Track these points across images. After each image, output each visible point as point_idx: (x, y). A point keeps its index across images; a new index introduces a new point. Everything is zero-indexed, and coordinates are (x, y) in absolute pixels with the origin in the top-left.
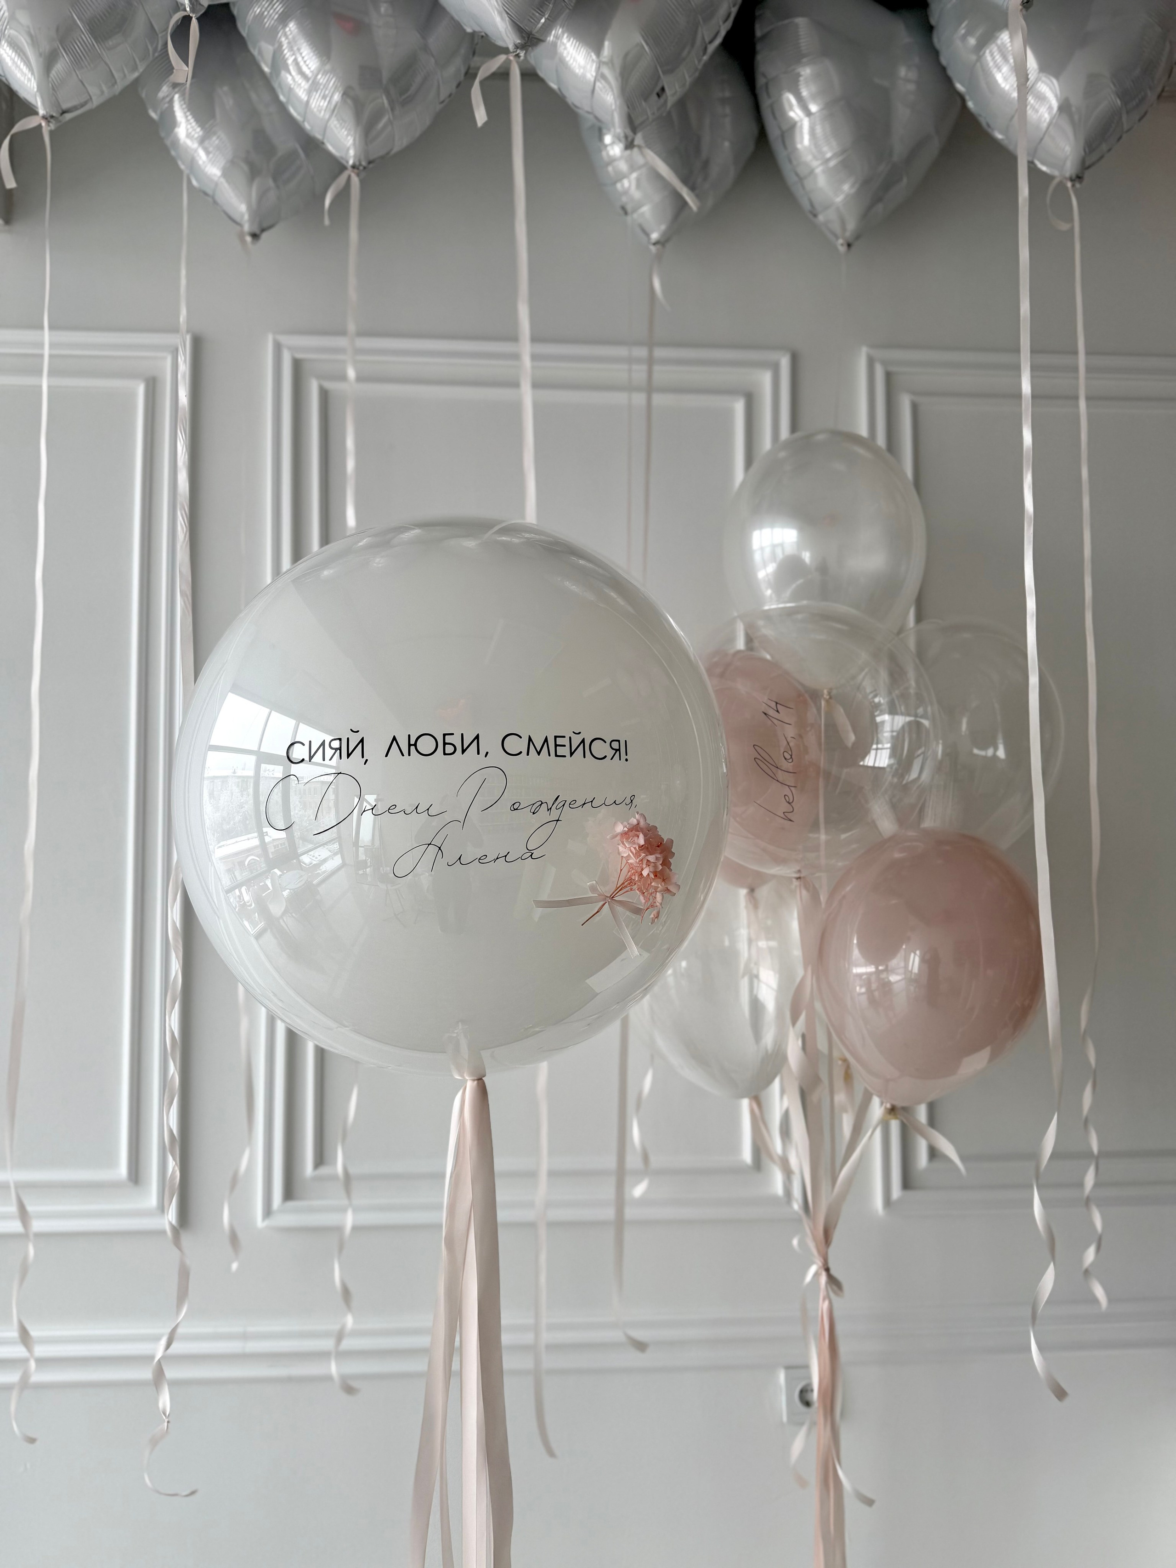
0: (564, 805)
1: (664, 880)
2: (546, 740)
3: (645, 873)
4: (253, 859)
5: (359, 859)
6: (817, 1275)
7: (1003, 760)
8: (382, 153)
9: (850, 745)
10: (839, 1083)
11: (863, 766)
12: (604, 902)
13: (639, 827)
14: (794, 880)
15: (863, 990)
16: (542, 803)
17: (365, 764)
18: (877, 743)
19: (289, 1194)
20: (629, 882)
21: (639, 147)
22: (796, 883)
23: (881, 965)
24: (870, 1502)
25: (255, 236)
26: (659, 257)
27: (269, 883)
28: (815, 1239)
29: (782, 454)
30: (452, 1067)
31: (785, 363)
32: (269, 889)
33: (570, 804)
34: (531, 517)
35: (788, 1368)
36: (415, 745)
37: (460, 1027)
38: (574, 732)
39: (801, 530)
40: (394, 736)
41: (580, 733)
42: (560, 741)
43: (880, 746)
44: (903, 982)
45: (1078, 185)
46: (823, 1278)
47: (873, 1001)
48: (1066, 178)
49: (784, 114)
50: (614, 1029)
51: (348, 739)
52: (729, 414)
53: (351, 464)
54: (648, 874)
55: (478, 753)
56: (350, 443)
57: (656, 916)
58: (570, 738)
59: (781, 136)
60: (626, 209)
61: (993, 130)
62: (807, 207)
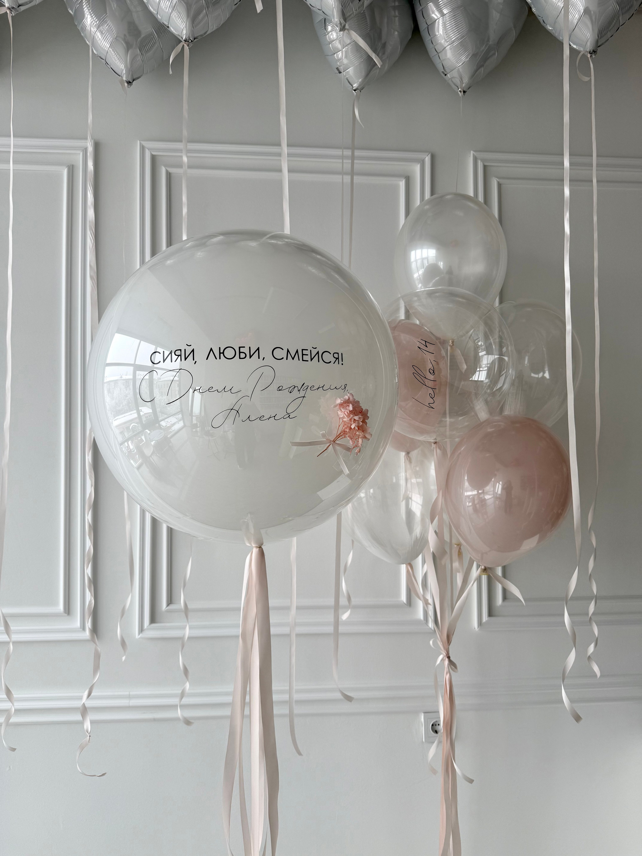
0: (307, 388)
1: (363, 431)
2: (297, 351)
3: (353, 427)
5: (193, 423)
6: (443, 660)
7: (548, 379)
8: (202, 33)
9: (464, 371)
10: (455, 556)
11: (472, 380)
12: (330, 444)
13: (350, 401)
14: (433, 444)
15: (470, 504)
16: (295, 387)
17: (195, 364)
18: (480, 368)
19: (153, 620)
20: (344, 432)
21: (348, 30)
22: (434, 446)
23: (480, 490)
24: (471, 781)
25: (129, 83)
26: (358, 97)
28: (442, 641)
29: (427, 207)
30: (245, 538)
31: (428, 160)
33: (311, 388)
34: (287, 231)
35: (425, 713)
36: (223, 353)
37: (249, 516)
38: (312, 347)
39: (438, 249)
40: (211, 348)
41: (316, 348)
42: (305, 352)
43: (481, 369)
44: (493, 499)
45: (594, 56)
46: (447, 662)
47: (475, 510)
48: (587, 52)
49: (429, 15)
50: (334, 519)
51: (185, 350)
52: (397, 188)
53: (185, 211)
54: (354, 427)
55: (259, 358)
56: (184, 199)
57: (358, 451)
58: (311, 350)
59: (427, 28)
60: (340, 69)
61: (546, 25)
62: (441, 69)
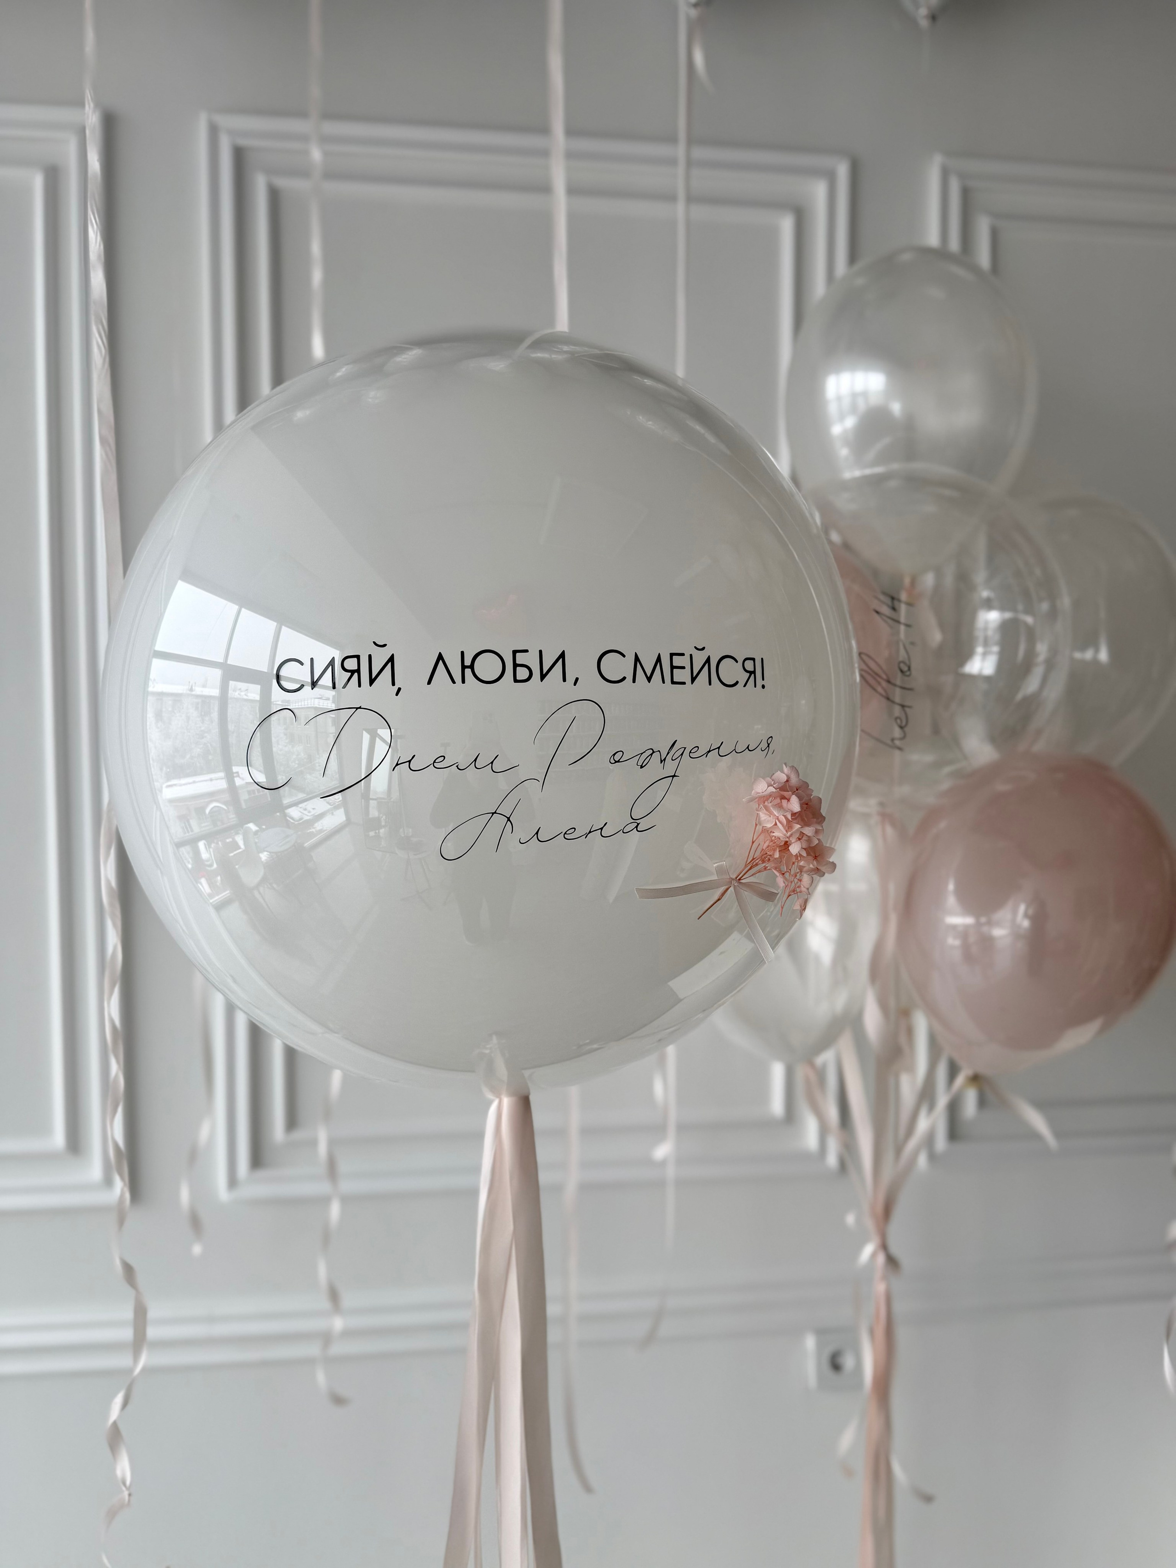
0: (682, 754)
1: (816, 858)
2: (659, 660)
3: (795, 849)
4: (218, 807)
5: (371, 816)
6: (874, 1255)
12: (728, 886)
13: (789, 786)
15: (958, 943)
16: (654, 752)
17: (397, 694)
20: (765, 858)
23: (983, 916)
24: (929, 1499)
27: (239, 839)
28: (873, 1216)
31: (843, 171)
32: (240, 848)
33: (690, 752)
34: (563, 324)
36: (472, 667)
38: (695, 648)
39: (890, 375)
40: (440, 654)
42: (677, 661)
44: (1008, 938)
46: (880, 1256)
47: (969, 956)
51: (370, 656)
52: (773, 233)
53: (317, 275)
54: (799, 851)
55: (564, 680)
56: (316, 248)
57: (802, 906)
58: (691, 655)
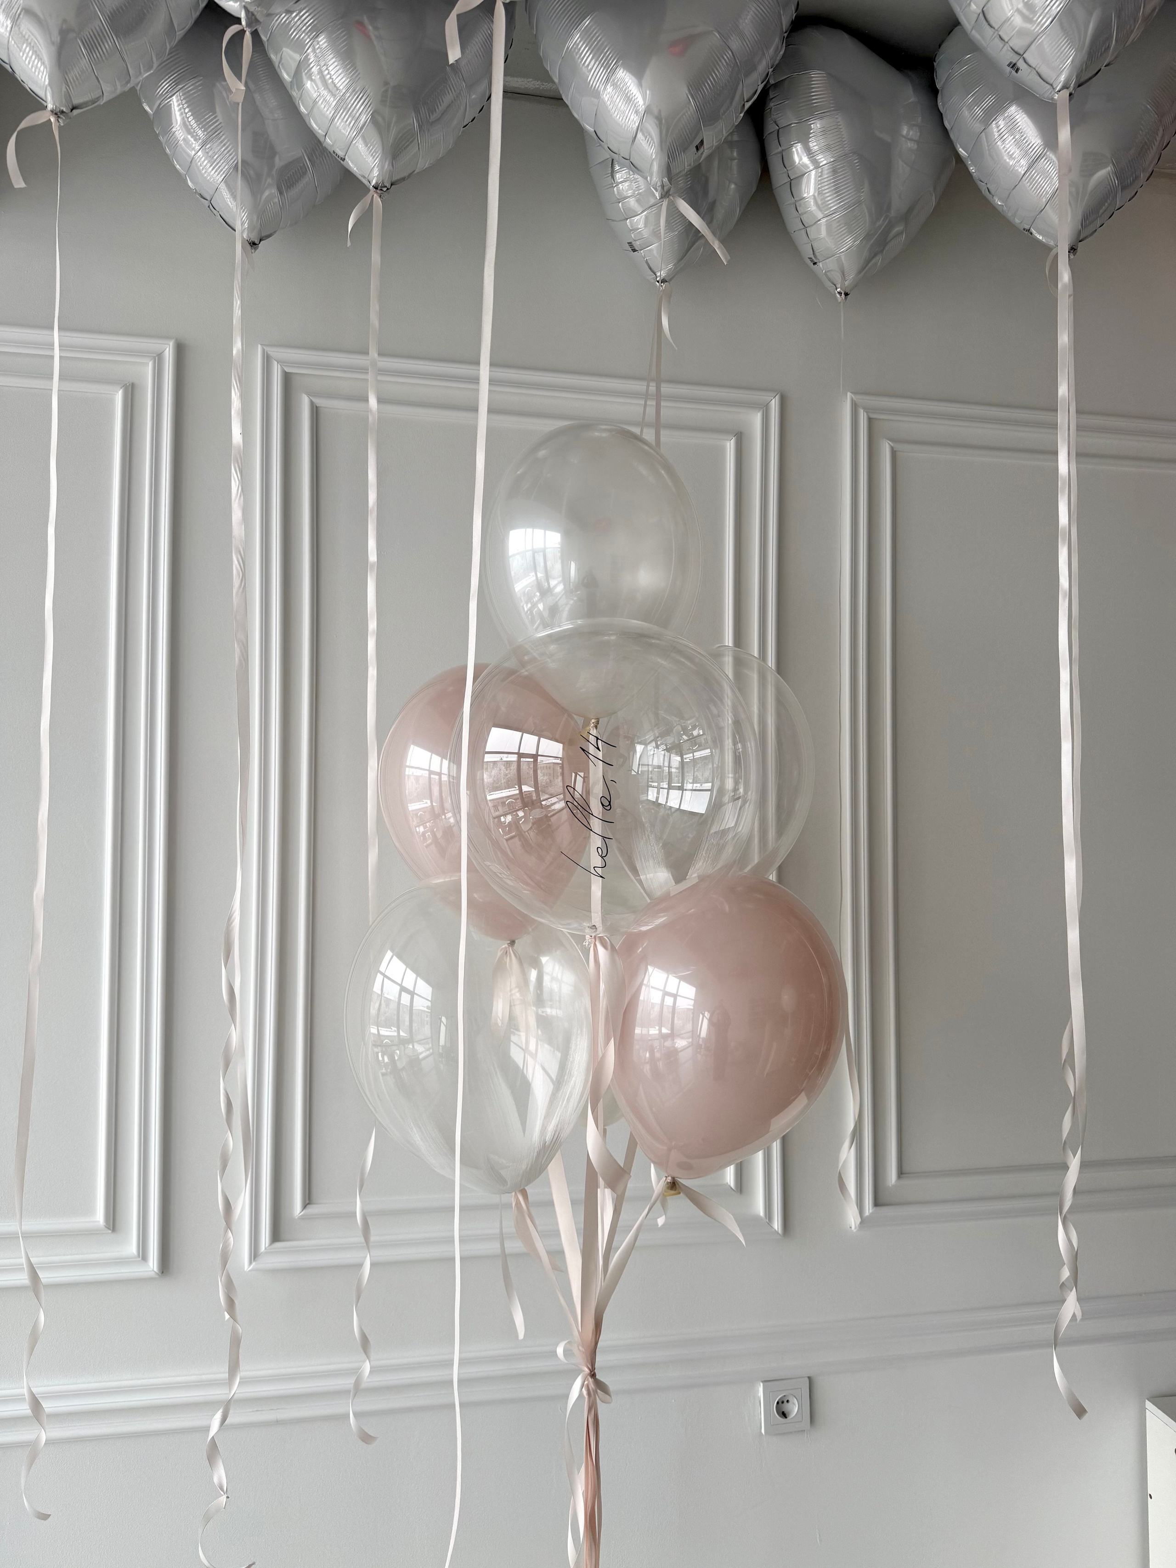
8: (406, 173)
19: (276, 1236)
21: (673, 196)
25: (253, 244)
26: (666, 294)
31: (774, 404)
35: (767, 1381)
49: (791, 161)
52: (721, 451)
59: (789, 183)
60: (634, 245)
61: (993, 196)
62: (808, 253)
